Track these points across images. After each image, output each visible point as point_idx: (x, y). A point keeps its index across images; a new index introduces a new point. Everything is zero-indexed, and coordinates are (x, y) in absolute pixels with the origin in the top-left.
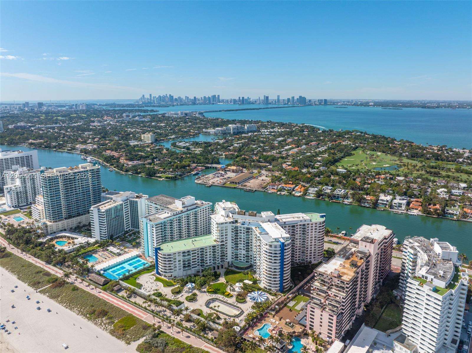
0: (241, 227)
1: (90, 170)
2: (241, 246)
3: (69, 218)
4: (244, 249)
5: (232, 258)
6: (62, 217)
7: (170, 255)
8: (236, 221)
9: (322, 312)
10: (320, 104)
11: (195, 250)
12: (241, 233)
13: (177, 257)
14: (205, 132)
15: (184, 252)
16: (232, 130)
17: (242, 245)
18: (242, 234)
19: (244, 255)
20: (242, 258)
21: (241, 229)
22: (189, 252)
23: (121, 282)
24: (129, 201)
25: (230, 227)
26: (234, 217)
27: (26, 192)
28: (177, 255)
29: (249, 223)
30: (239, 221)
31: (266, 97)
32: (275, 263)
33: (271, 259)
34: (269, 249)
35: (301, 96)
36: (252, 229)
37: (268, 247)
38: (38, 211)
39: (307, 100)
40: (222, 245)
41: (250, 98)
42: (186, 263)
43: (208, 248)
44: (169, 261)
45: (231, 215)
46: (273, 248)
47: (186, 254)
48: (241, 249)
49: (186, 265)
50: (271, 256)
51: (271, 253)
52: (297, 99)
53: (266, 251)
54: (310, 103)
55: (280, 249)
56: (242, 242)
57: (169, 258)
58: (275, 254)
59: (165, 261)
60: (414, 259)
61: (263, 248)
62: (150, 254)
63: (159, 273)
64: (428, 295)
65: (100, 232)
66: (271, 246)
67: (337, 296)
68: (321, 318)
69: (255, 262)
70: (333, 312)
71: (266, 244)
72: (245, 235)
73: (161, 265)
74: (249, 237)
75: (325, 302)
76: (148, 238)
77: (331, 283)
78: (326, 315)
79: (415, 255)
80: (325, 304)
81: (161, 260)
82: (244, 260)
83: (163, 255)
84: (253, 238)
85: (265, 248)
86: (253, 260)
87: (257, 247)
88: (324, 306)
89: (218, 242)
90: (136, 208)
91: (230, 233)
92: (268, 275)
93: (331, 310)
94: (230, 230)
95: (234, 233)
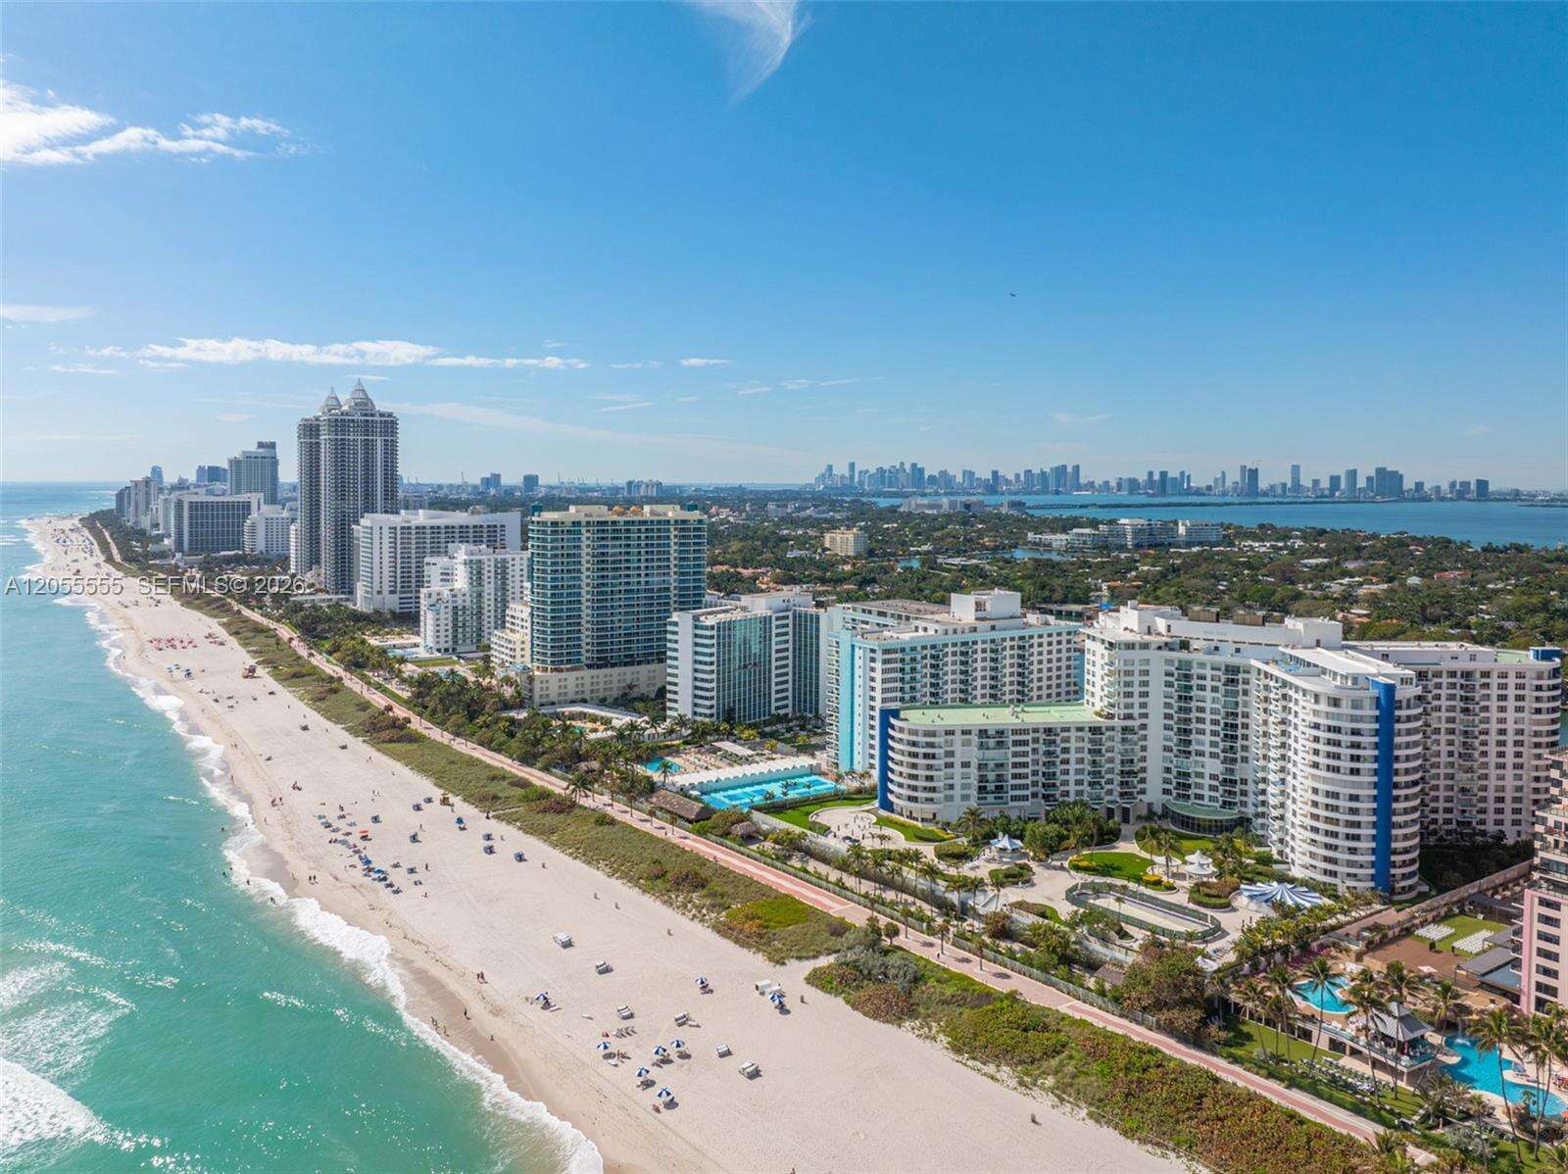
0: (1202, 665)
1: (676, 521)
2: (1203, 742)
3: (599, 667)
4: (1213, 755)
5: (1166, 792)
6: (579, 661)
7: (933, 734)
8: (1185, 645)
10: (1463, 497)
11: (1025, 732)
12: (1202, 688)
13: (957, 748)
14: (1035, 544)
15: (983, 733)
16: (1129, 537)
17: (1208, 738)
18: (1208, 694)
19: (1213, 777)
20: (1207, 793)
21: (1201, 672)
22: (1000, 733)
23: (757, 816)
24: (790, 614)
25: (1160, 663)
26: (1173, 633)
27: (480, 613)
28: (958, 738)
29: (1238, 650)
30: (1194, 645)
31: (1250, 470)
32: (1355, 772)
33: (1337, 756)
34: (1328, 715)
35: (1385, 469)
36: (1248, 672)
37: (1323, 707)
38: (511, 646)
39: (1408, 484)
40: (1125, 729)
41: (1189, 477)
42: (991, 776)
43: (1073, 734)
44: (926, 756)
45: (1161, 624)
46: (1345, 709)
47: (992, 742)
48: (1201, 754)
49: (991, 786)
50: (1338, 744)
51: (1337, 730)
52: (1369, 479)
53: (1316, 726)
54: (1419, 494)
55: (1377, 713)
56: (1208, 727)
57: (931, 745)
58: (1355, 732)
59: (915, 755)
61: (1308, 716)
62: (855, 761)
63: (894, 806)
65: (696, 696)
66: (1335, 702)
69: (1264, 798)
71: (1316, 698)
72: (1221, 696)
73: (900, 773)
74: (1236, 704)
76: (852, 703)
81: (902, 753)
82: (1213, 799)
83: (913, 732)
84: (1252, 709)
85: (1314, 712)
86: (1251, 800)
87: (1270, 737)
89: (1111, 717)
90: (812, 638)
91: (1158, 690)
92: (1322, 826)
94: (1158, 678)
95: (1175, 690)
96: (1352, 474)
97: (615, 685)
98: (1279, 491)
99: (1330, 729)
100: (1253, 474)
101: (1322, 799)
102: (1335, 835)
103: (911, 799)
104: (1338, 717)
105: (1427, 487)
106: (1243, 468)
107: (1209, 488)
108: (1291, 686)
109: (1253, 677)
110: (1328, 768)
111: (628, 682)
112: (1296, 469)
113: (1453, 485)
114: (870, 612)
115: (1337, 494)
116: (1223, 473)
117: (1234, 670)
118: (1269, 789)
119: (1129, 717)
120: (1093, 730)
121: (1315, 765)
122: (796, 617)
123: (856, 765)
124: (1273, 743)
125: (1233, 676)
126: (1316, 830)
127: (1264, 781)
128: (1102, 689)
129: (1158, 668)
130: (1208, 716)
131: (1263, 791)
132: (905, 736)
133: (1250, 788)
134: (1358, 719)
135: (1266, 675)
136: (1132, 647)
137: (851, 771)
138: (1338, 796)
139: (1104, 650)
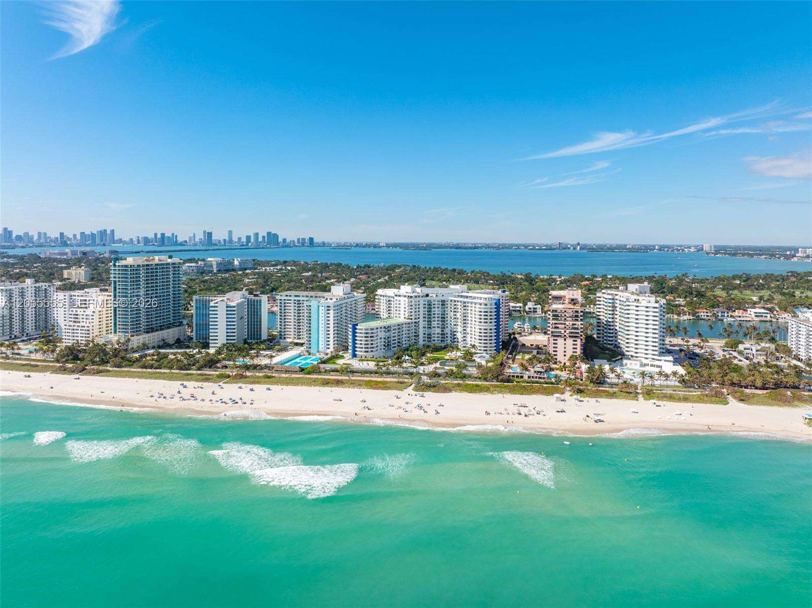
0: (434, 301)
2: (435, 324)
3: (150, 332)
4: (438, 327)
5: (425, 340)
6: (141, 330)
7: (372, 329)
8: (427, 295)
9: (565, 340)
10: (303, 245)
11: (396, 326)
12: (434, 308)
13: (379, 333)
15: (385, 327)
17: (436, 322)
18: (436, 309)
19: (438, 334)
20: (436, 339)
21: (434, 303)
22: (389, 327)
23: (322, 366)
24: (246, 300)
25: (422, 301)
26: (423, 292)
28: (379, 330)
29: (443, 296)
30: (430, 295)
31: (208, 233)
32: (491, 323)
33: (487, 319)
34: (484, 308)
35: (271, 232)
36: (447, 301)
37: (483, 306)
38: (86, 328)
39: (280, 240)
40: (415, 322)
41: (176, 236)
42: (387, 341)
43: (404, 326)
44: (371, 337)
45: (418, 290)
46: (488, 306)
47: (387, 330)
48: (435, 327)
49: (386, 345)
50: (487, 315)
51: (487, 312)
52: (264, 237)
53: (481, 312)
54: (286, 245)
55: (496, 306)
56: (436, 319)
57: (372, 333)
58: (491, 312)
59: (367, 337)
60: (613, 303)
61: (477, 310)
62: (320, 348)
63: (357, 356)
64: (647, 307)
65: (227, 336)
66: (486, 305)
67: (576, 324)
68: (565, 348)
69: (455, 337)
70: (576, 337)
71: (480, 304)
72: (440, 309)
73: (361, 344)
74: (444, 311)
75: (565, 332)
76: (318, 327)
77: (565, 316)
78: (570, 341)
79: (613, 299)
80: (565, 334)
81: (362, 337)
82: (438, 340)
83: (365, 330)
84: (449, 312)
85: (480, 308)
86: (449, 339)
87: (458, 318)
88: (565, 336)
89: (412, 319)
90: (257, 309)
91: (422, 309)
92: (483, 338)
93: (574, 336)
94: (422, 306)
95: (426, 309)
96: (257, 235)
97: (156, 340)
98: (223, 243)
99: (485, 312)
100: (210, 234)
101: (483, 331)
102: (486, 340)
103: (365, 352)
104: (487, 308)
105: (288, 241)
106: (205, 232)
107: (187, 242)
108: (468, 303)
109: (449, 303)
110: (484, 322)
111: (161, 338)
112: (230, 232)
113: (299, 239)
115: (250, 244)
116: (194, 235)
117: (443, 301)
118: (458, 334)
119: (415, 319)
120: (409, 324)
121: (480, 322)
122: (248, 301)
123: (320, 349)
124: (459, 320)
125: (443, 303)
126: (481, 340)
127: (455, 332)
128: (405, 311)
129: (422, 303)
130: (436, 316)
131: (455, 335)
132: (364, 331)
133: (449, 335)
134: (491, 308)
135: (455, 301)
136: (416, 297)
137: (318, 352)
138: (487, 329)
139: (406, 299)
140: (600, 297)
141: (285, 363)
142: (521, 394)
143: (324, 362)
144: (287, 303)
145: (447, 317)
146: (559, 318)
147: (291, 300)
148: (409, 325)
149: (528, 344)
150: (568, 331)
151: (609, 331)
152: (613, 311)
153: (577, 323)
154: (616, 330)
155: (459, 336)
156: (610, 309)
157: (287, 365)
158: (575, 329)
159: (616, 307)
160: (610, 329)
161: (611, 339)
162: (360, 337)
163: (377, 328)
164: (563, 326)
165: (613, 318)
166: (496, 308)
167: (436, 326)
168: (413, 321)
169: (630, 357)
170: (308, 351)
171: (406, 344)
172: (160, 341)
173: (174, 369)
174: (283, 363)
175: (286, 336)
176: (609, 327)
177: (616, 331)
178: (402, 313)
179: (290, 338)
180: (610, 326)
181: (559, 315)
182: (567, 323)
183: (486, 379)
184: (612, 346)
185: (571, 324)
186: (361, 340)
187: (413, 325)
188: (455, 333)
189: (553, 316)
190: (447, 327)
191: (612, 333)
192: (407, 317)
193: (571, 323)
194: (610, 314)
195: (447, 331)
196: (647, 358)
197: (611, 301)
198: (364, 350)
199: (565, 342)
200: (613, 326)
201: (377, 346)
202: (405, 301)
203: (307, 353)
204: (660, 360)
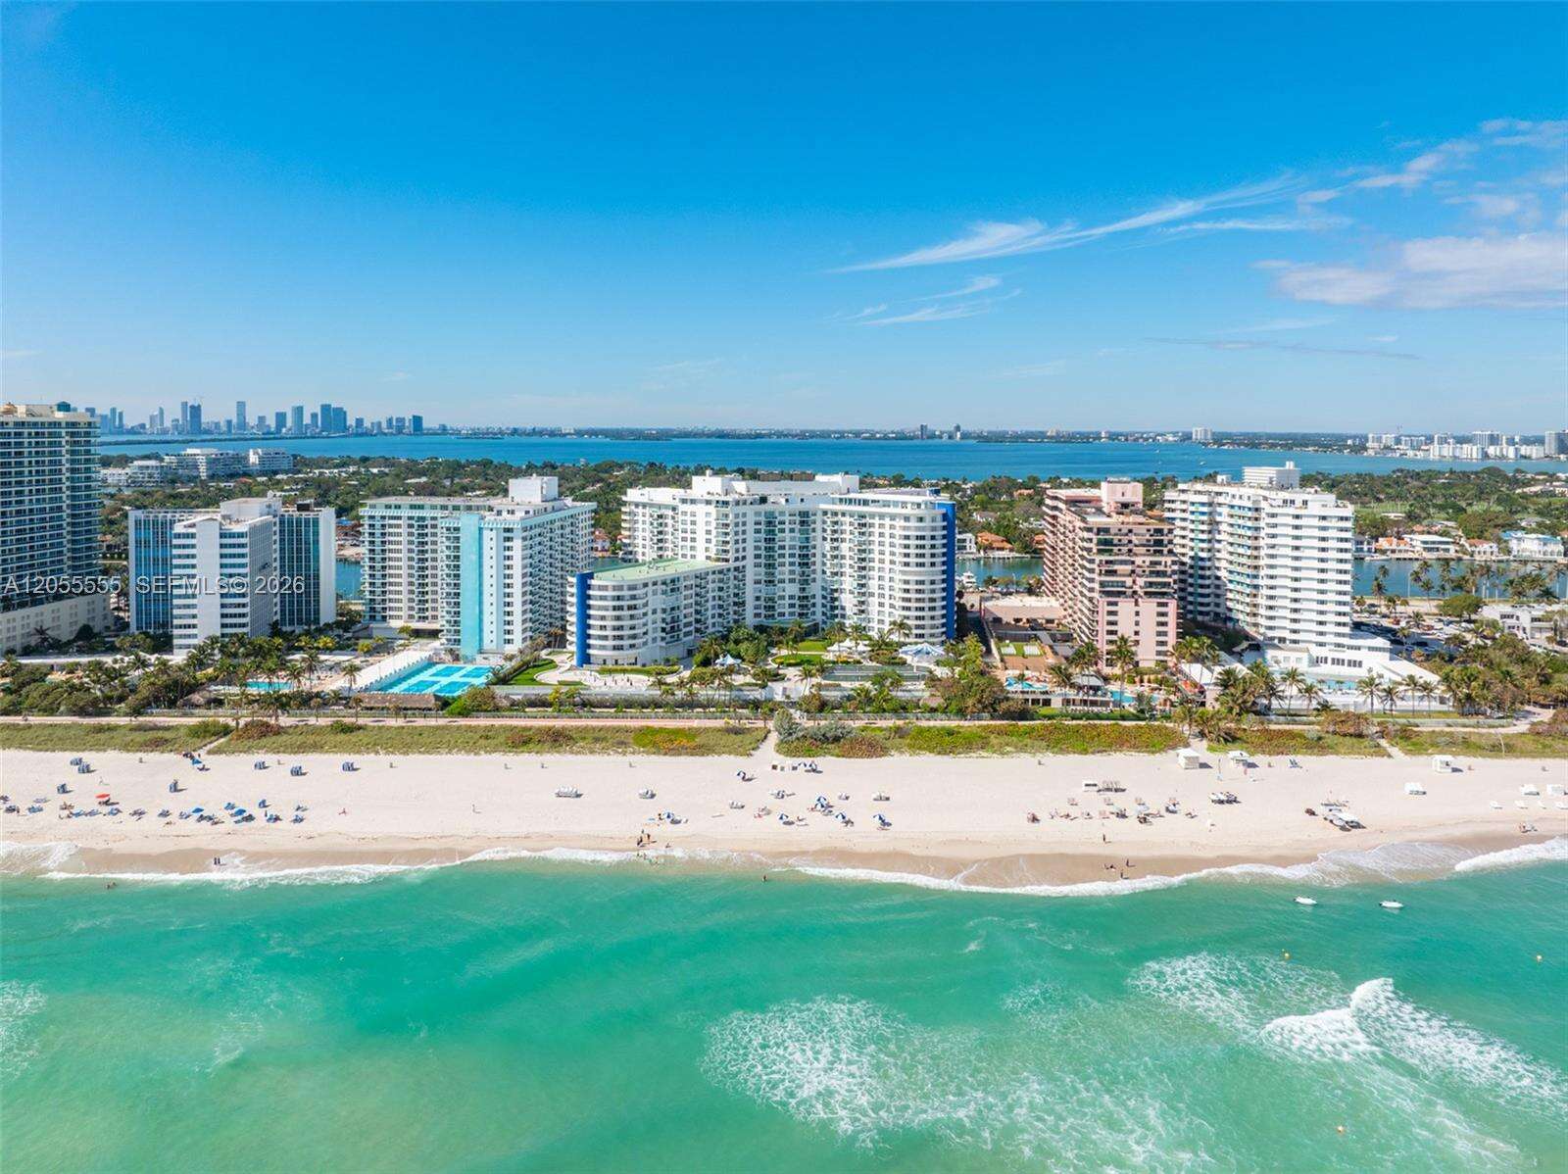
0: (782, 513)
1: (67, 423)
2: (783, 572)
4: (792, 581)
5: (758, 615)
7: (632, 588)
8: (763, 500)
9: (1137, 604)
10: (400, 431)
12: (783, 531)
13: (650, 597)
15: (664, 582)
17: (787, 568)
18: (787, 534)
19: (791, 597)
20: (787, 610)
21: (781, 518)
22: (677, 580)
23: (500, 691)
24: (277, 519)
25: (751, 514)
26: (751, 492)
28: (650, 588)
29: (802, 500)
30: (771, 499)
31: (192, 407)
32: (933, 564)
33: (923, 556)
34: (918, 529)
35: (330, 405)
36: (815, 515)
37: (913, 523)
39: (351, 421)
40: (736, 569)
41: (121, 414)
42: (669, 619)
44: (630, 608)
45: (741, 486)
46: (927, 523)
47: (669, 589)
48: (783, 581)
49: (668, 628)
50: (923, 547)
51: (922, 538)
52: (314, 416)
53: (907, 537)
54: (361, 431)
56: (787, 560)
57: (633, 597)
58: (933, 538)
59: (620, 608)
60: (1210, 513)
61: (898, 532)
62: (486, 641)
63: (592, 659)
64: (1324, 518)
65: (223, 616)
66: (921, 519)
67: (1159, 563)
68: (1137, 623)
69: (837, 603)
70: (1163, 594)
71: (907, 519)
72: (797, 535)
73: (603, 628)
74: (807, 539)
75: (1134, 582)
76: (481, 585)
77: (1130, 542)
78: (1149, 607)
79: (1210, 504)
80: (1136, 588)
81: (606, 608)
82: (791, 614)
83: (615, 588)
84: (819, 542)
85: (905, 528)
86: (819, 609)
87: (843, 557)
88: (1135, 592)
89: (727, 560)
90: (307, 543)
91: (750, 536)
92: (913, 605)
93: (1154, 592)
94: (750, 528)
95: (763, 536)
96: (299, 411)
97: (19, 632)
98: (224, 428)
99: (917, 538)
100: (196, 411)
101: (913, 587)
102: (922, 609)
103: (615, 648)
104: (923, 529)
105: (367, 424)
106: (185, 404)
107: (143, 426)
108: (872, 516)
109: (819, 518)
110: (917, 565)
111: (32, 626)
112: (241, 405)
113: (390, 421)
114: (398, 507)
115: (284, 430)
116: (161, 409)
117: (804, 514)
118: (843, 596)
119: (737, 559)
120: (721, 572)
121: (907, 564)
122: (282, 522)
123: (487, 645)
124: (848, 562)
125: (805, 519)
126: (909, 609)
127: (836, 590)
128: (708, 541)
129: (751, 519)
130: (787, 552)
131: (836, 599)
132: (610, 593)
133: (819, 601)
134: (934, 529)
135: (835, 514)
136: (737, 503)
137: (481, 652)
138: (922, 582)
139: (711, 508)
140: (1173, 502)
141: (392, 685)
142: (1080, 753)
143: (504, 680)
144: (391, 526)
145: (814, 555)
146: (1115, 549)
147: (399, 518)
148: (721, 576)
149: (1008, 618)
150: (1141, 581)
151: (1200, 581)
152: (1210, 532)
153: (1162, 559)
154: (1218, 578)
155: (848, 601)
156: (1205, 527)
157: (396, 690)
158: (1158, 574)
159: (1218, 523)
160: (1202, 577)
161: (1206, 600)
162: (600, 608)
163: (646, 585)
164: (1129, 568)
165: (1209, 550)
166: (944, 528)
167: (787, 577)
168: (732, 564)
169: (1276, 641)
170: (451, 651)
171: (714, 625)
172: (29, 635)
173: (61, 715)
174: (384, 686)
175: (388, 613)
176: (1200, 572)
177: (1217, 582)
178: (701, 544)
179: (399, 617)
180: (1202, 568)
181: (1115, 542)
182: (1139, 560)
183: (961, 713)
184: (1207, 618)
185: (1148, 563)
186: (603, 618)
187: (731, 575)
188: (836, 595)
189: (1100, 542)
190: (814, 580)
191: (1208, 587)
192: (713, 556)
193: (1148, 559)
194: (1202, 541)
195: (815, 589)
196: (1321, 644)
197: (1205, 509)
198: (610, 643)
199: (1137, 609)
200: (1209, 568)
201: (645, 633)
202: (708, 514)
203: (448, 657)
204: (1359, 648)
